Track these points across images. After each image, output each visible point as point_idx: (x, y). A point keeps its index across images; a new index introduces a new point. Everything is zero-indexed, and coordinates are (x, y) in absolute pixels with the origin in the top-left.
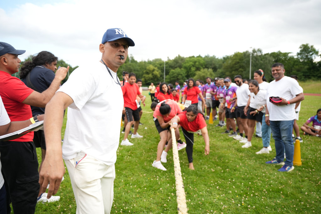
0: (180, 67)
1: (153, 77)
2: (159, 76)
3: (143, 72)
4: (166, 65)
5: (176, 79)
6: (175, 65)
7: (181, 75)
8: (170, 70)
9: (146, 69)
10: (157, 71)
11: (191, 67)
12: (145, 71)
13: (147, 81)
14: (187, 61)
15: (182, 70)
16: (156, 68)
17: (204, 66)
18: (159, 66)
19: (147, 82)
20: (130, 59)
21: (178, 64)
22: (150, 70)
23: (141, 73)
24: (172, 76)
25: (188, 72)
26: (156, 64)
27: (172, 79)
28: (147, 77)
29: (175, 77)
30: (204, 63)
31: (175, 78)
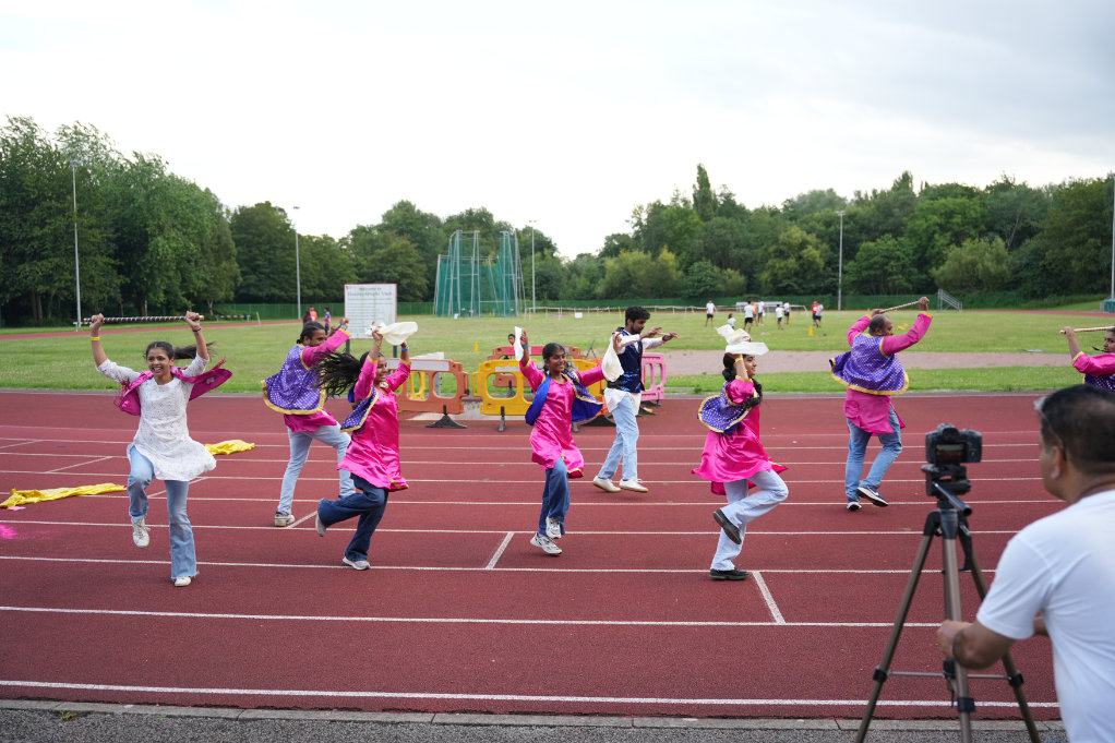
0: (897, 232)
1: (802, 265)
2: (821, 262)
3: (766, 250)
4: (845, 223)
5: (878, 272)
6: (879, 223)
7: (898, 259)
8: (861, 241)
9: (776, 241)
10: (817, 249)
11: (935, 232)
12: (771, 249)
13: (780, 282)
14: (922, 210)
15: (900, 243)
16: (811, 238)
17: (983, 227)
18: (823, 228)
19: (780, 285)
20: (721, 201)
21: (891, 220)
22: (789, 245)
23: (759, 252)
24: (865, 264)
25: (922, 249)
26: (813, 223)
27: (865, 273)
28: (780, 268)
29: (877, 266)
30: (983, 216)
31: (875, 269)
